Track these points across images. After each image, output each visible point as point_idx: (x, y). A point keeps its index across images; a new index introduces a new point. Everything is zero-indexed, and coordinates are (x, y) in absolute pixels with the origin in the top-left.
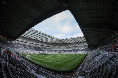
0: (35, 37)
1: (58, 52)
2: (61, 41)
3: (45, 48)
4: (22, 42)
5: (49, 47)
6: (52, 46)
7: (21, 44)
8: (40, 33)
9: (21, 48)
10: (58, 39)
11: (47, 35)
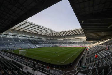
0: (30, 30)
1: (54, 45)
2: (57, 33)
3: (42, 41)
4: (13, 35)
5: (45, 40)
6: (49, 39)
7: (11, 38)
8: (36, 26)
9: (11, 44)
10: (54, 32)
11: (43, 28)
